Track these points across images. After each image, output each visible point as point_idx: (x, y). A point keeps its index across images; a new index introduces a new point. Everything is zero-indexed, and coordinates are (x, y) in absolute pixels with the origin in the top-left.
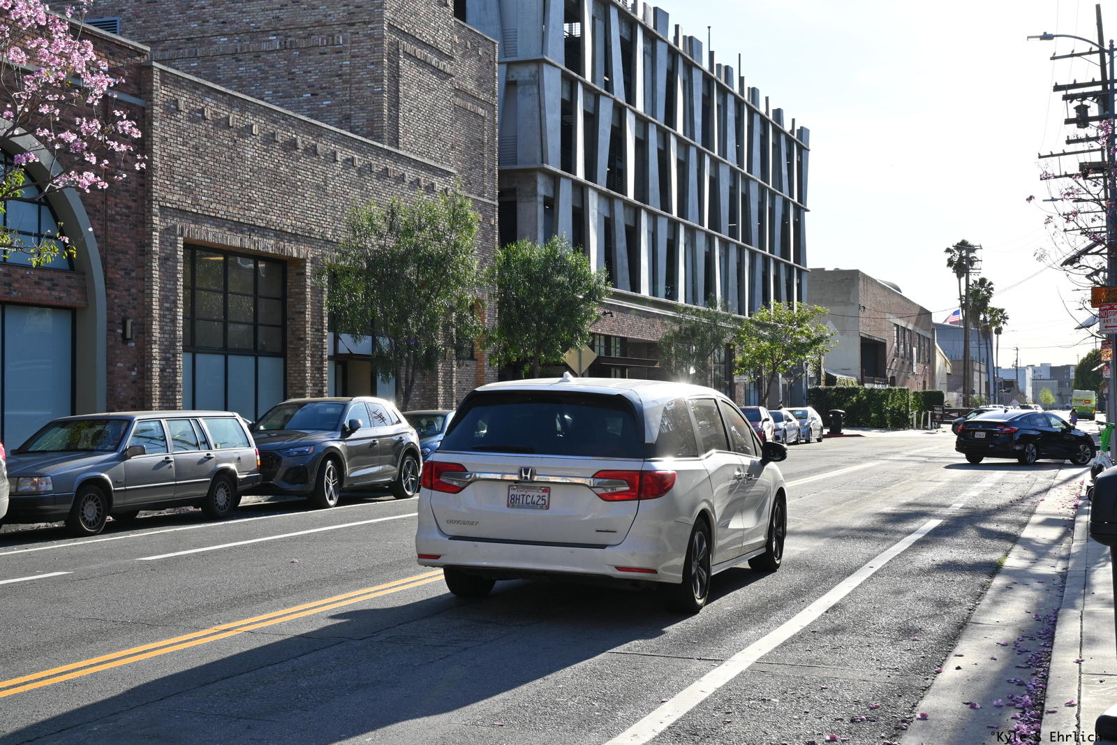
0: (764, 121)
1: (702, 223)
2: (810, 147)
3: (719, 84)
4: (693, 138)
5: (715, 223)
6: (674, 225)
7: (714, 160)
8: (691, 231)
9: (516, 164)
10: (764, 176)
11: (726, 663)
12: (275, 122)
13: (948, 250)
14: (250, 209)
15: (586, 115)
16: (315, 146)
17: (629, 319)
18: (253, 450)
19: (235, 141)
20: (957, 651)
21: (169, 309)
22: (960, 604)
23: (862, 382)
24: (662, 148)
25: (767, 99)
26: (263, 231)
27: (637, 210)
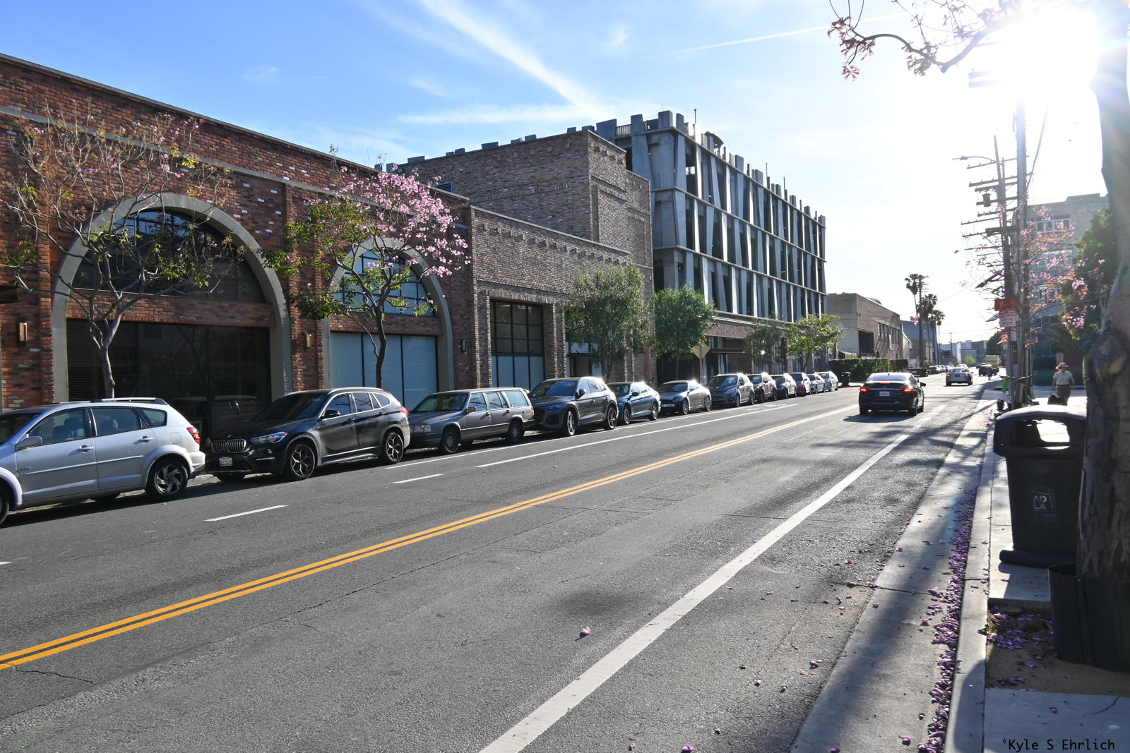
0: (799, 214)
1: (766, 272)
2: (826, 226)
3: (773, 195)
4: (759, 226)
5: (773, 272)
6: (750, 274)
7: (771, 237)
8: (759, 277)
9: (662, 246)
10: (800, 244)
11: (789, 520)
12: (534, 232)
13: (907, 279)
14: (523, 279)
15: (700, 217)
16: (555, 244)
17: (727, 327)
18: (530, 407)
19: (514, 244)
20: (919, 511)
21: (483, 334)
22: (920, 484)
23: (860, 356)
24: (742, 232)
25: (801, 201)
26: (530, 291)
27: (729, 267)
